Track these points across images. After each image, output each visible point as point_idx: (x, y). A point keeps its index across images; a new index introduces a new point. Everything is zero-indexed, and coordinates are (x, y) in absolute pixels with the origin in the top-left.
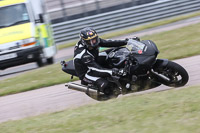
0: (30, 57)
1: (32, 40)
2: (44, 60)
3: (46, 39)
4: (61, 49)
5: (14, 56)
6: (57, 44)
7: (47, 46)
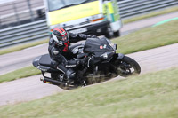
0: (99, 31)
1: (100, 16)
2: (111, 34)
3: (112, 15)
4: (126, 23)
5: (84, 30)
6: (123, 19)
7: (114, 21)
